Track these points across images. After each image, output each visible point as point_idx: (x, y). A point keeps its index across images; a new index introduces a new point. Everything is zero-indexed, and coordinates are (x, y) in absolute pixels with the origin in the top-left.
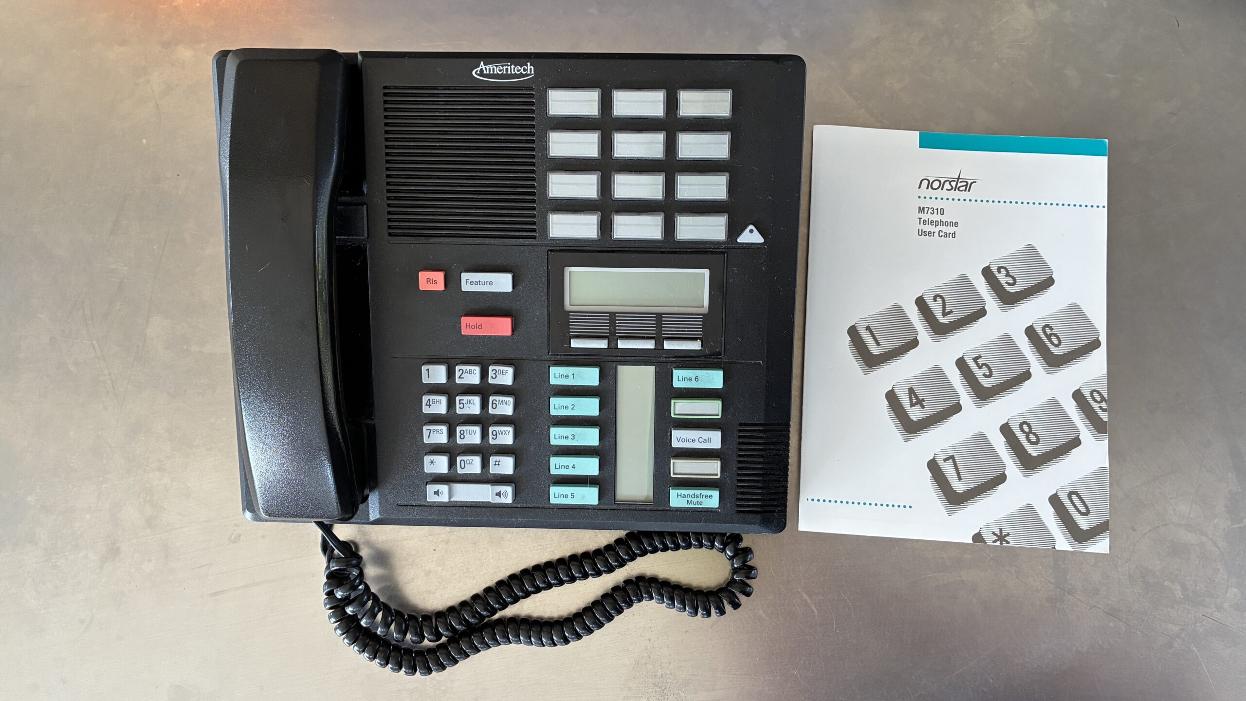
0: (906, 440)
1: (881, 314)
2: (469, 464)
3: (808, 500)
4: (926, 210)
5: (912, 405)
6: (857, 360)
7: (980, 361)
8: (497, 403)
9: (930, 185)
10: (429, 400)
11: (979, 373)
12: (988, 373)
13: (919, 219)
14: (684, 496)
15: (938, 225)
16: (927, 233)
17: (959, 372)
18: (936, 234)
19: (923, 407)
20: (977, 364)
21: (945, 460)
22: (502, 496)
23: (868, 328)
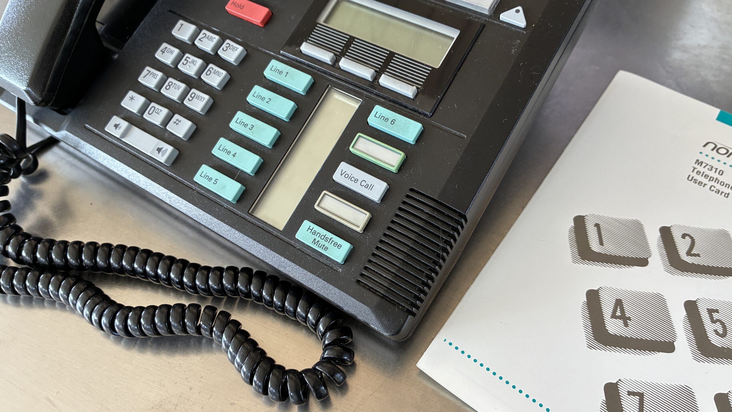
0: (590, 347)
1: (616, 220)
2: (157, 113)
3: (445, 340)
4: (704, 165)
5: (614, 316)
6: (571, 246)
7: (715, 316)
8: (212, 71)
9: (716, 148)
10: (166, 48)
11: (710, 327)
12: (721, 331)
13: (693, 168)
14: (314, 233)
15: (712, 180)
16: (698, 182)
17: (685, 313)
18: (708, 187)
19: (626, 325)
20: (711, 318)
21: (630, 393)
22: (161, 153)
23: (597, 225)
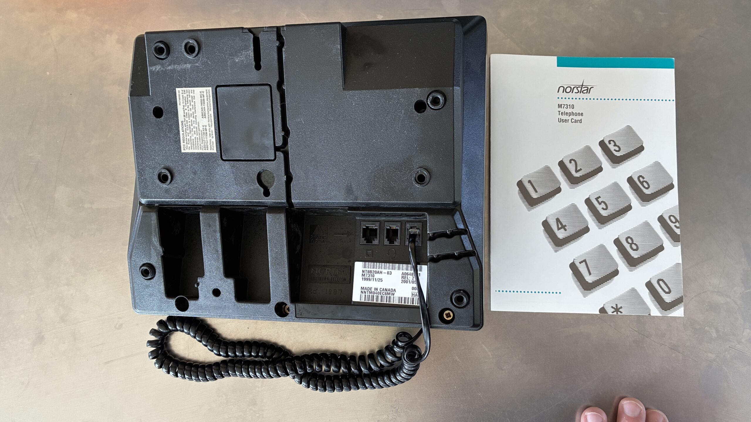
0: (556, 251)
1: (537, 172)
3: (496, 291)
4: (563, 106)
5: (559, 229)
6: (523, 202)
7: (600, 200)
9: (565, 90)
11: (599, 207)
12: (605, 207)
13: (558, 112)
15: (570, 115)
16: (564, 121)
17: (587, 207)
18: (570, 121)
19: (565, 230)
20: (598, 202)
21: (580, 263)
23: (530, 182)
